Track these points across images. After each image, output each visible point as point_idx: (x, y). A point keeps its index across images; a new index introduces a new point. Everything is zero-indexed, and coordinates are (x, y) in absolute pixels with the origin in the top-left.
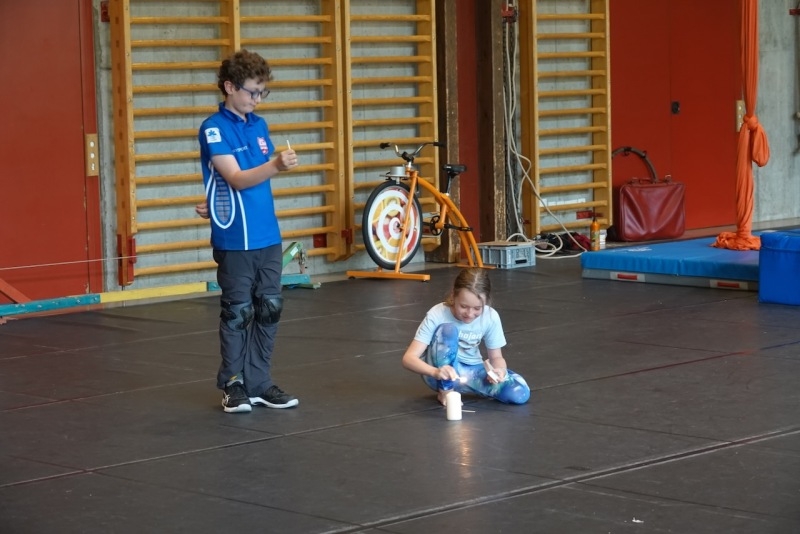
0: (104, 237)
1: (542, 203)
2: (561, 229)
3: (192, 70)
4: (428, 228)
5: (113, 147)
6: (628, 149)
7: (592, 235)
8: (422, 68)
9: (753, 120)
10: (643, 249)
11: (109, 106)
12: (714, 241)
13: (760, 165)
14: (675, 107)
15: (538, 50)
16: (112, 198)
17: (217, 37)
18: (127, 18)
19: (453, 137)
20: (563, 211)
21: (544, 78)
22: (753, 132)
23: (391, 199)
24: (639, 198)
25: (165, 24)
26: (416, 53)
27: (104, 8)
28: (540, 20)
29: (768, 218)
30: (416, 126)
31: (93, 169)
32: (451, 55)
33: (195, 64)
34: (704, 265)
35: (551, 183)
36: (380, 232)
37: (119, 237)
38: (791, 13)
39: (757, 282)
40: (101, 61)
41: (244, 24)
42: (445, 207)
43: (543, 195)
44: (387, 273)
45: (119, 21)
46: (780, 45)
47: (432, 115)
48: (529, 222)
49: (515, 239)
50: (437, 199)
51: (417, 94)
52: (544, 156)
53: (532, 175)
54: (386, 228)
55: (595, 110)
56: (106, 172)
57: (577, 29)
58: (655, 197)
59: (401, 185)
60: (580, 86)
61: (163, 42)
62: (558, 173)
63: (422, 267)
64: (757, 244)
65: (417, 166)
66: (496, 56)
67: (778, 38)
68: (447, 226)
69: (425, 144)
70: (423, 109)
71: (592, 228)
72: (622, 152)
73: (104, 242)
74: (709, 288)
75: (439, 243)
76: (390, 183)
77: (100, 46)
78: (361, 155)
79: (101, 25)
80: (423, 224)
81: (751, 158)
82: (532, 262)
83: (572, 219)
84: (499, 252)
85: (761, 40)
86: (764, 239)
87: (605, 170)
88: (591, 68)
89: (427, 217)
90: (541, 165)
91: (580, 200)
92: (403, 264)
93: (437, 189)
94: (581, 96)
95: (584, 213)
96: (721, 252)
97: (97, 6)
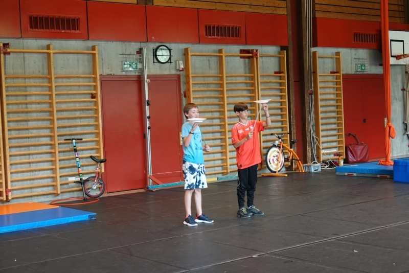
1: (322, 151)
2: (329, 160)
3: (212, 112)
4: (286, 160)
6: (350, 134)
7: (339, 161)
8: (283, 110)
9: (390, 124)
10: (356, 165)
12: (378, 163)
13: (393, 138)
14: (364, 120)
15: (320, 103)
17: (219, 101)
18: (192, 96)
19: (294, 131)
20: (329, 154)
21: (322, 112)
22: (390, 127)
23: (274, 151)
24: (354, 149)
25: (203, 98)
26: (281, 105)
27: (185, 93)
28: (321, 94)
29: (396, 155)
30: (282, 128)
32: (292, 106)
33: (213, 110)
34: (375, 170)
35: (325, 145)
36: (271, 161)
38: (401, 90)
39: (393, 175)
41: (228, 97)
42: (292, 153)
43: (323, 149)
44: (274, 174)
45: (189, 97)
46: (398, 100)
47: (287, 124)
48: (318, 158)
49: (314, 163)
50: (289, 151)
51: (282, 118)
52: (323, 137)
53: (319, 143)
54: (273, 160)
55: (339, 122)
57: (332, 97)
58: (359, 149)
59: (278, 146)
60: (334, 115)
61: (203, 103)
62: (327, 142)
63: (285, 172)
64: (393, 163)
65: (282, 140)
66: (307, 105)
67: (397, 98)
68: (292, 159)
69: (285, 133)
70: (284, 123)
71: (339, 159)
72: (348, 135)
74: (377, 178)
75: (290, 164)
76: (274, 146)
78: (265, 137)
79: (184, 98)
80: (285, 158)
81: (390, 136)
82: (320, 170)
83: (332, 156)
84: (309, 167)
85: (391, 99)
86: (395, 161)
87: (342, 141)
88: (337, 109)
89: (286, 156)
90: (322, 140)
91: (335, 150)
92: (279, 171)
93: (289, 148)
94: (334, 118)
95: (336, 154)
96: (381, 166)
97: (182, 93)
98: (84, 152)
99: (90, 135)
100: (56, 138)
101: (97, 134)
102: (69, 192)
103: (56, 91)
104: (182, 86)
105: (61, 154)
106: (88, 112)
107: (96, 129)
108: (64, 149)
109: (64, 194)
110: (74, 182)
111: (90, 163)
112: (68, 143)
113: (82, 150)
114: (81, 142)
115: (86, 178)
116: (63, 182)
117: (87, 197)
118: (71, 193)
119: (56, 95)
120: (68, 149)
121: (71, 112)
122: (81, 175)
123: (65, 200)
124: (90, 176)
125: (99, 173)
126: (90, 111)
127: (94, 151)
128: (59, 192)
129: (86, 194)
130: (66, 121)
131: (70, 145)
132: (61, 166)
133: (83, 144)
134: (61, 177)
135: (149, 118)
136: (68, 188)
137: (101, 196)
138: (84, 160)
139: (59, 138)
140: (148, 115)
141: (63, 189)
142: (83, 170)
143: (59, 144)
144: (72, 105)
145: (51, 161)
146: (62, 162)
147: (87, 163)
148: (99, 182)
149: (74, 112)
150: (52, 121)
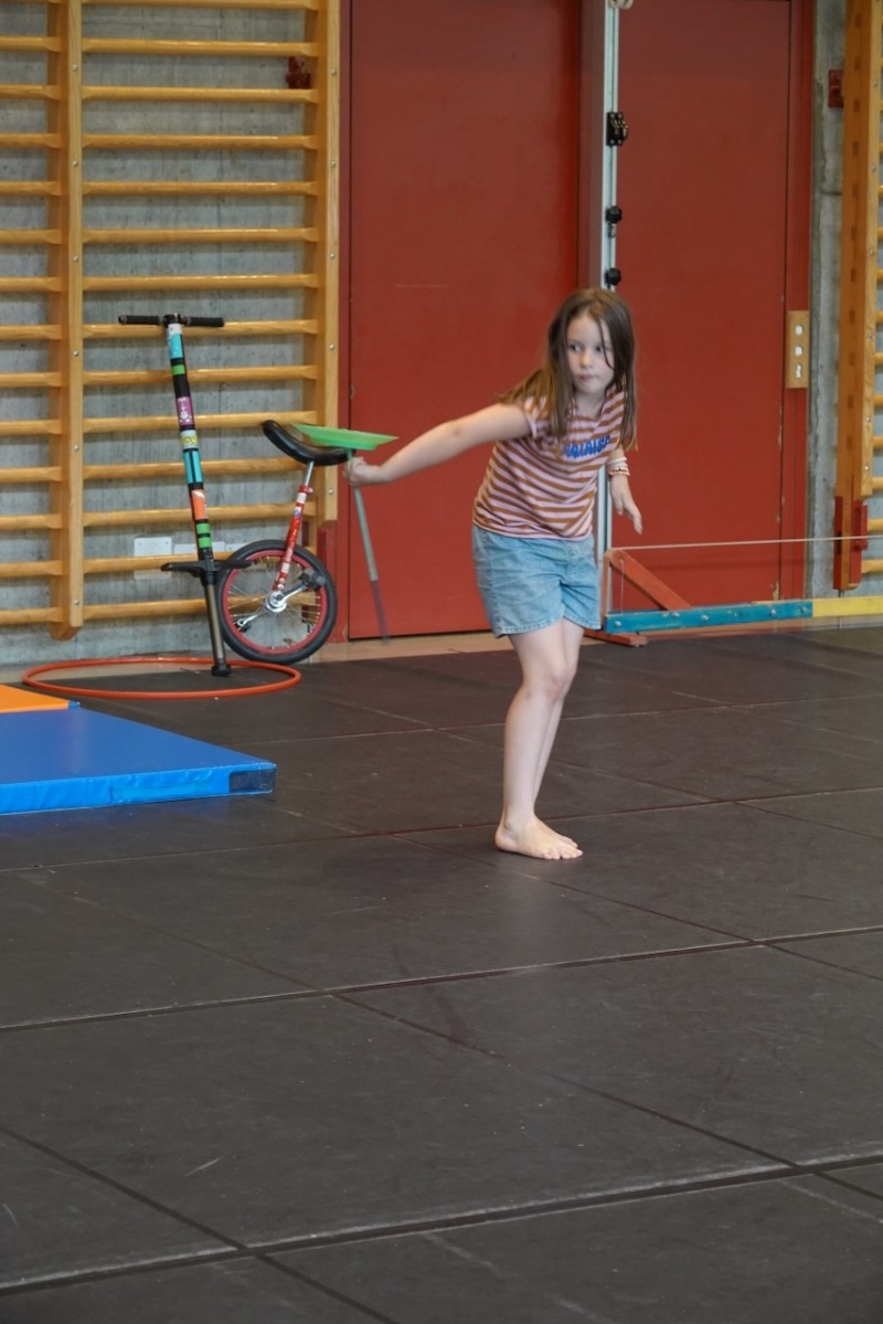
0: (812, 500)
5: (837, 338)
11: (834, 262)
16: (829, 430)
18: (876, 101)
27: (835, 79)
31: (797, 376)
37: (839, 501)
40: (823, 179)
45: (861, 106)
56: (821, 381)
73: (811, 508)
77: (823, 152)
79: (827, 112)
97: (821, 78)
98: (226, 394)
99: (265, 303)
100: (76, 306)
101: (311, 299)
102: (134, 619)
103: (85, 35)
104: (820, 41)
105: (100, 400)
106: (262, 164)
107: (307, 269)
108: (115, 375)
109: (107, 630)
110: (165, 568)
111: (257, 464)
112: (142, 341)
113: (221, 385)
114: (217, 340)
115: (236, 547)
116: (100, 563)
117: (234, 657)
118: (146, 628)
119: (88, 55)
120: (140, 374)
121: (169, 163)
122: (203, 528)
123: (107, 663)
124: (256, 535)
125: (306, 522)
126: (278, 163)
127: (287, 395)
128: (76, 619)
129: (226, 638)
130: (137, 210)
131: (155, 352)
132: (96, 469)
133: (225, 351)
134: (89, 530)
135: (614, 216)
136: (126, 599)
137: (313, 659)
138: (228, 441)
139: (91, 305)
140: (608, 198)
141: (101, 601)
142: (217, 501)
143: (89, 342)
144: (177, 116)
145: (41, 438)
146: (104, 447)
147: (240, 463)
148: (303, 577)
149: (182, 163)
150: (55, 208)
